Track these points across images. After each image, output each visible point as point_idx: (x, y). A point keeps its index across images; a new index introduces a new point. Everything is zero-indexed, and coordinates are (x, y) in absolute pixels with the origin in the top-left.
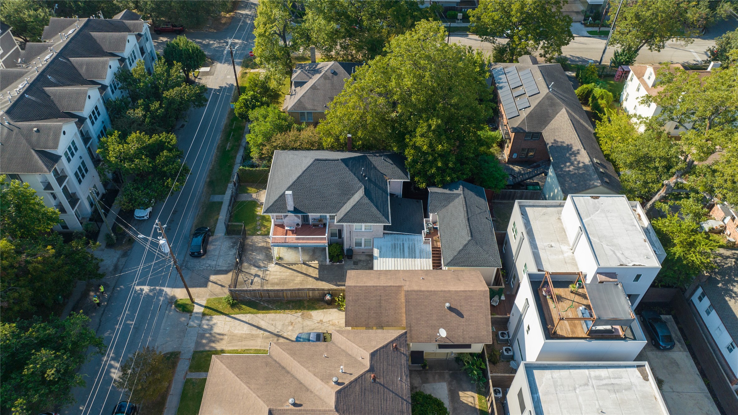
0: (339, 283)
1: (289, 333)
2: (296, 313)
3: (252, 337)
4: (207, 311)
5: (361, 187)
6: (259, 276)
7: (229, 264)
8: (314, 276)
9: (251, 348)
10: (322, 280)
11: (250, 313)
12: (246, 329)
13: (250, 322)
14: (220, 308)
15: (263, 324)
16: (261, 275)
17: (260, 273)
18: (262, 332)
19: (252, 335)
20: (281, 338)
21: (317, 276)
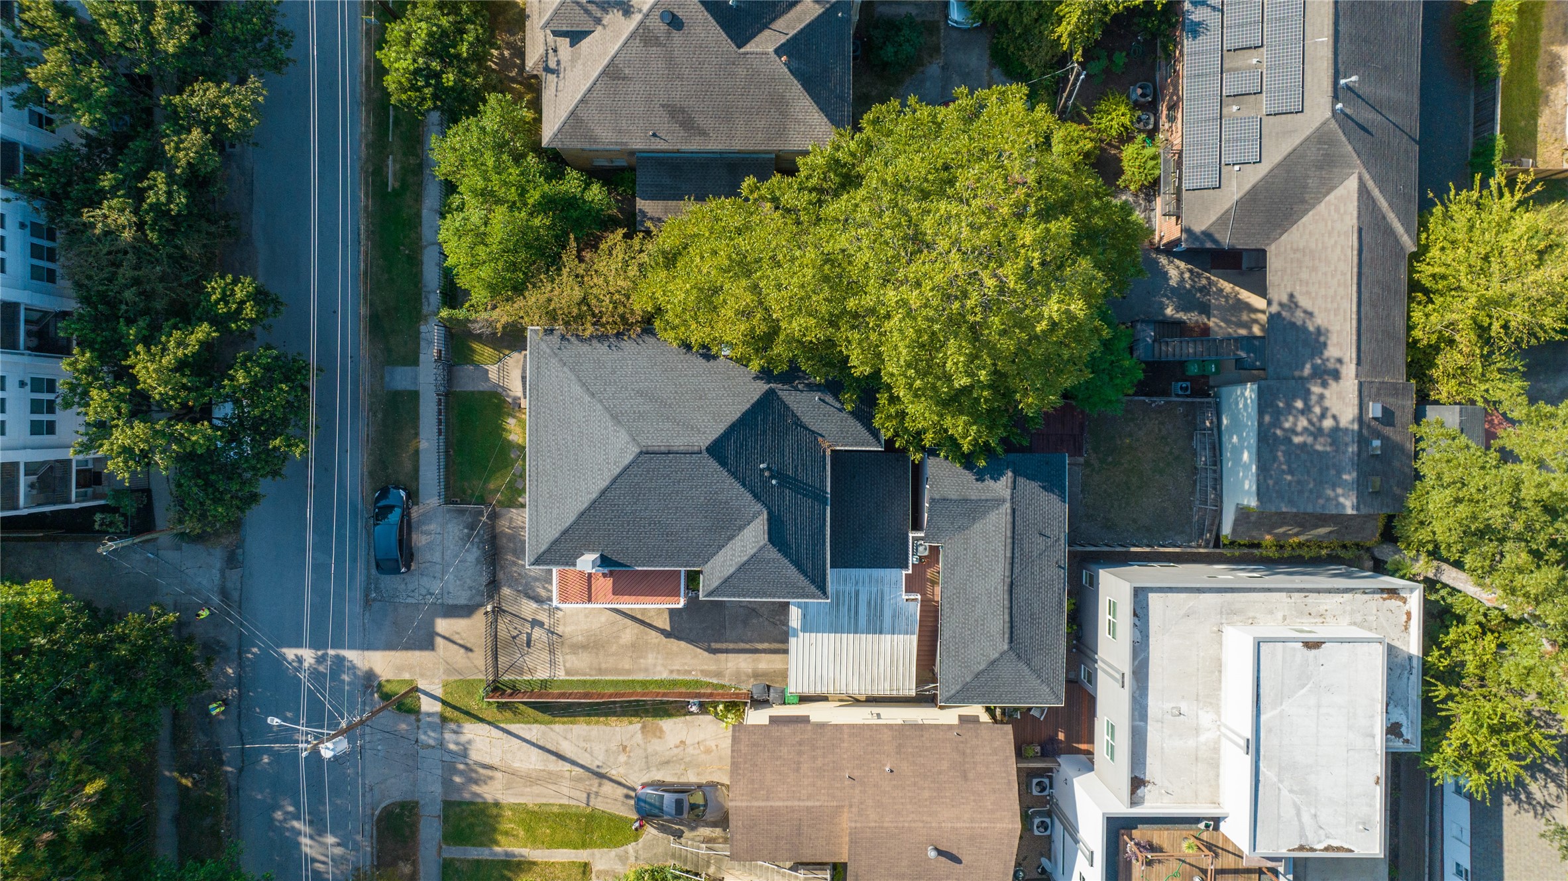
0: (714, 645)
1: (622, 770)
2: (631, 723)
3: (551, 778)
4: (449, 713)
5: (759, 513)
6: (541, 624)
7: (470, 588)
8: (661, 626)
9: (551, 801)
10: (679, 639)
11: (536, 721)
12: (532, 761)
13: (541, 743)
14: (473, 705)
15: (567, 748)
16: (546, 620)
17: (543, 617)
18: (568, 766)
19: (550, 773)
20: (605, 781)
21: (668, 628)
